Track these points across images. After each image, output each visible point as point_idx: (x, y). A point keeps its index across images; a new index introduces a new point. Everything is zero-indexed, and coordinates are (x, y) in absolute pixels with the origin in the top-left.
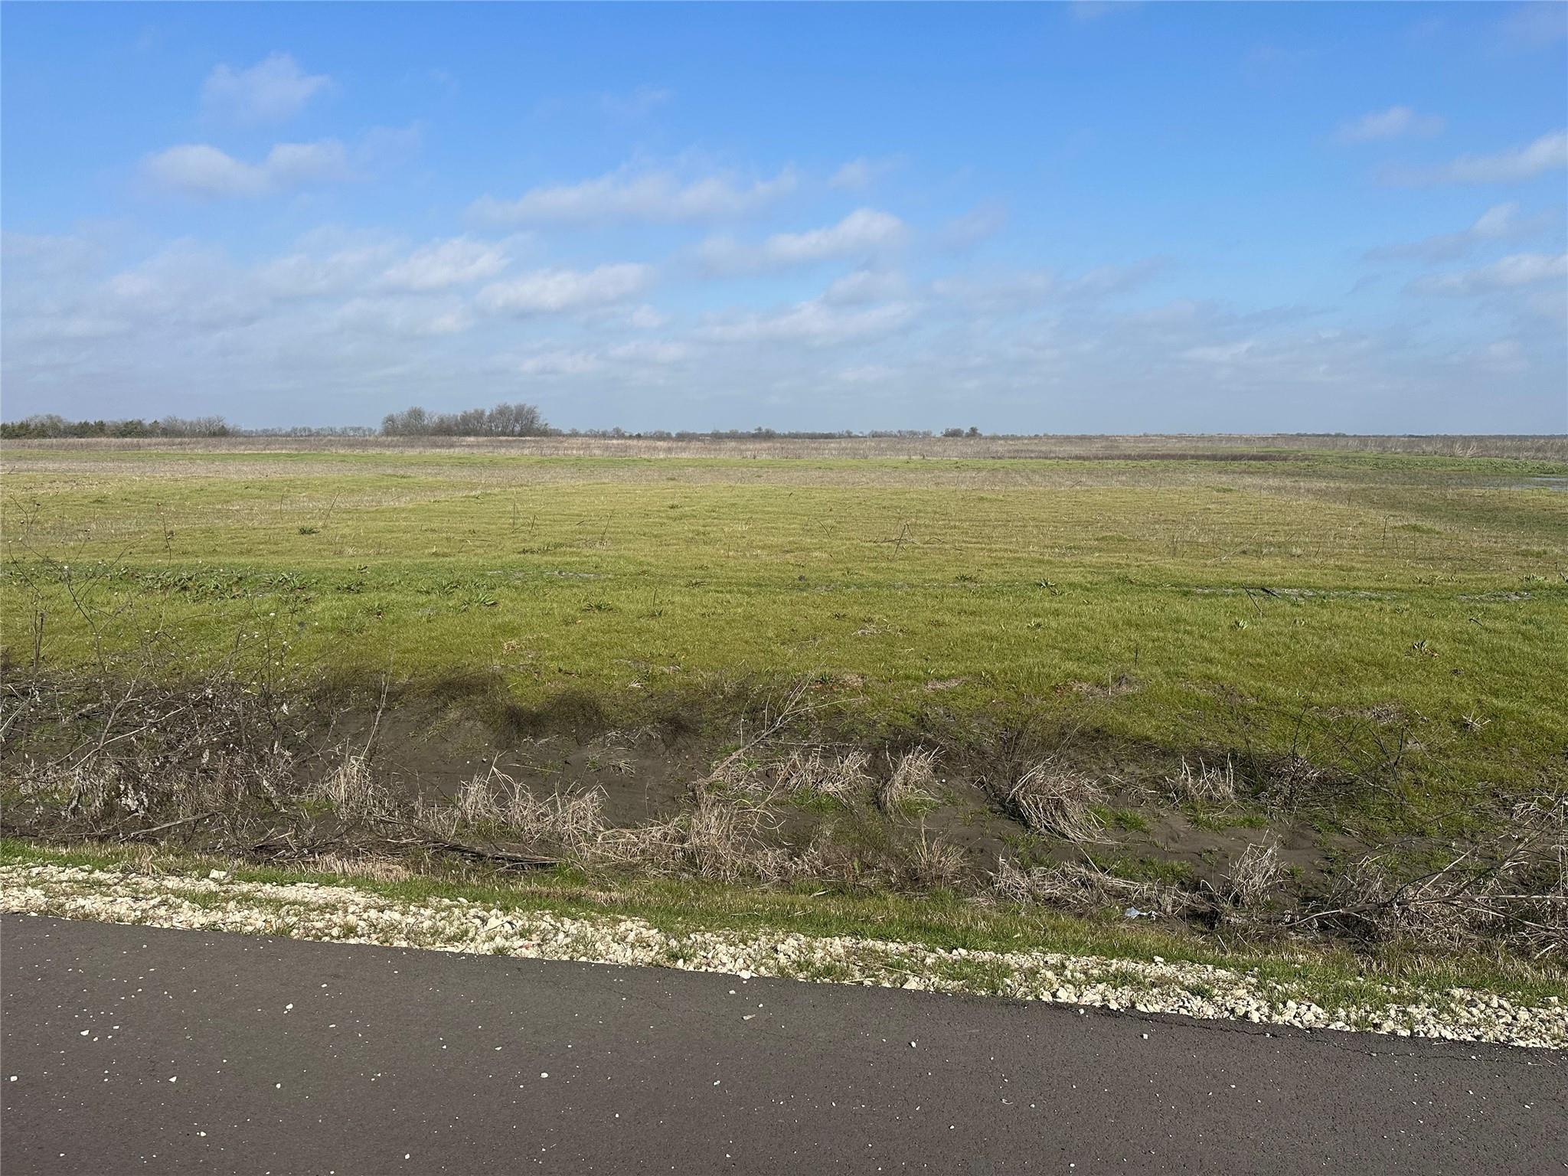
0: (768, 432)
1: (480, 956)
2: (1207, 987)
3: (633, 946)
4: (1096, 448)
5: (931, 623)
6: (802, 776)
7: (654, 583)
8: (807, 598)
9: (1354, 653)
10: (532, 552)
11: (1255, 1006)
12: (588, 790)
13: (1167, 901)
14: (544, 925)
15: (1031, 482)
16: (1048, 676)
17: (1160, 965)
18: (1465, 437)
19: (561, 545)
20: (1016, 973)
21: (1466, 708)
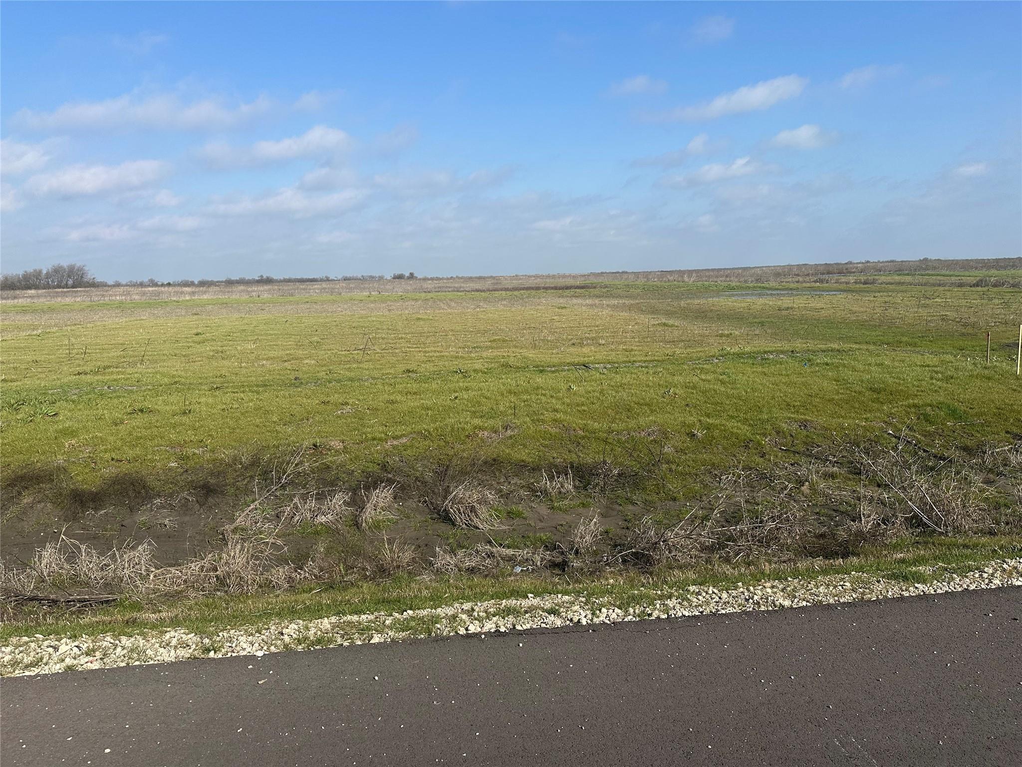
0: (268, 278)
1: (53, 675)
2: (557, 608)
3: (176, 647)
4: (488, 284)
5: (388, 402)
6: (302, 514)
7: (184, 390)
8: (301, 392)
9: (634, 399)
10: (86, 374)
11: (584, 615)
12: (140, 543)
13: (537, 559)
14: (105, 644)
15: (449, 306)
16: (463, 429)
17: (531, 599)
18: (690, 271)
19: (109, 367)
20: (443, 620)
21: (694, 425)
